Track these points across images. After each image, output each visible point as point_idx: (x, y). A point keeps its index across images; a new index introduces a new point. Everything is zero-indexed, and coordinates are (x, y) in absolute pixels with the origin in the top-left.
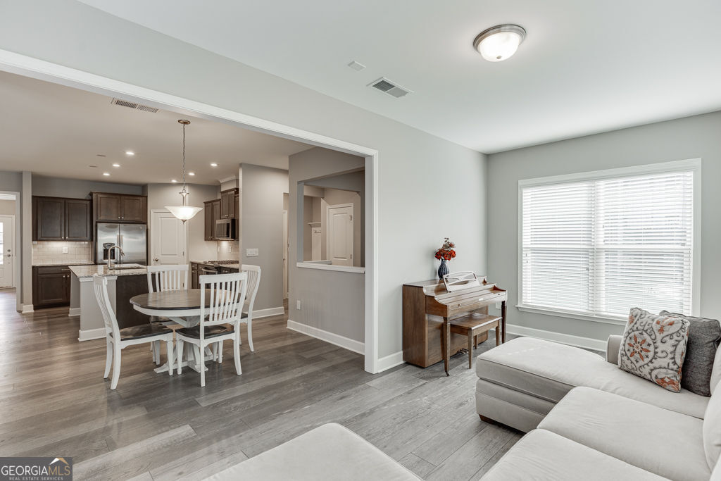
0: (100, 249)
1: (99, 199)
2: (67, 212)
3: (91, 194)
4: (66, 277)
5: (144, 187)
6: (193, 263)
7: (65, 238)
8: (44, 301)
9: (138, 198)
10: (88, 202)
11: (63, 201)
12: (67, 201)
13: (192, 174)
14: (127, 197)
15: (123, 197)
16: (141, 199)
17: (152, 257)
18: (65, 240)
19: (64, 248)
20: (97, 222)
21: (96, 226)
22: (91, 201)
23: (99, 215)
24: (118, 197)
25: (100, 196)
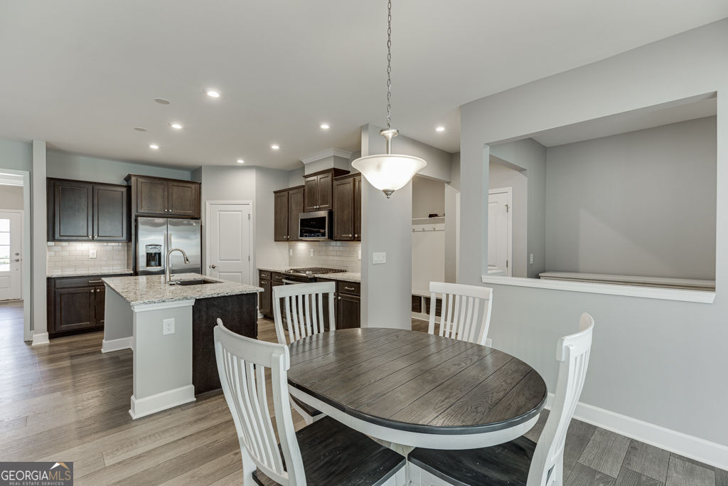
0: (142, 253)
1: (139, 184)
2: (96, 202)
3: (128, 178)
4: (95, 291)
5: (196, 171)
6: (261, 271)
7: (93, 237)
8: (64, 327)
9: (190, 185)
10: (124, 190)
11: (91, 186)
12: (96, 187)
13: (275, 147)
14: (175, 184)
15: (171, 183)
16: (193, 186)
17: (208, 263)
18: (93, 240)
19: (91, 251)
20: (137, 216)
21: (136, 221)
22: (129, 188)
23: (139, 206)
24: (165, 183)
25: (140, 180)
